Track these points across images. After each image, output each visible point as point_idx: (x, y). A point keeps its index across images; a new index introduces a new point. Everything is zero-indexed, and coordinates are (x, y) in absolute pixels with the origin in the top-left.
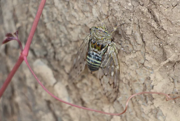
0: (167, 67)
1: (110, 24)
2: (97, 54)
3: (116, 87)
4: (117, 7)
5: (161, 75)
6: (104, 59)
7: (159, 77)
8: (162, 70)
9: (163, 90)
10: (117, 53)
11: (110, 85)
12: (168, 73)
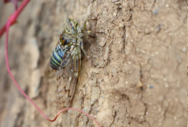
0: (116, 97)
1: (95, 28)
2: (61, 48)
3: (70, 97)
4: (105, 13)
5: (108, 103)
6: (66, 58)
7: (106, 104)
8: (111, 99)
9: (103, 120)
10: (80, 57)
11: (66, 91)
12: (114, 104)
